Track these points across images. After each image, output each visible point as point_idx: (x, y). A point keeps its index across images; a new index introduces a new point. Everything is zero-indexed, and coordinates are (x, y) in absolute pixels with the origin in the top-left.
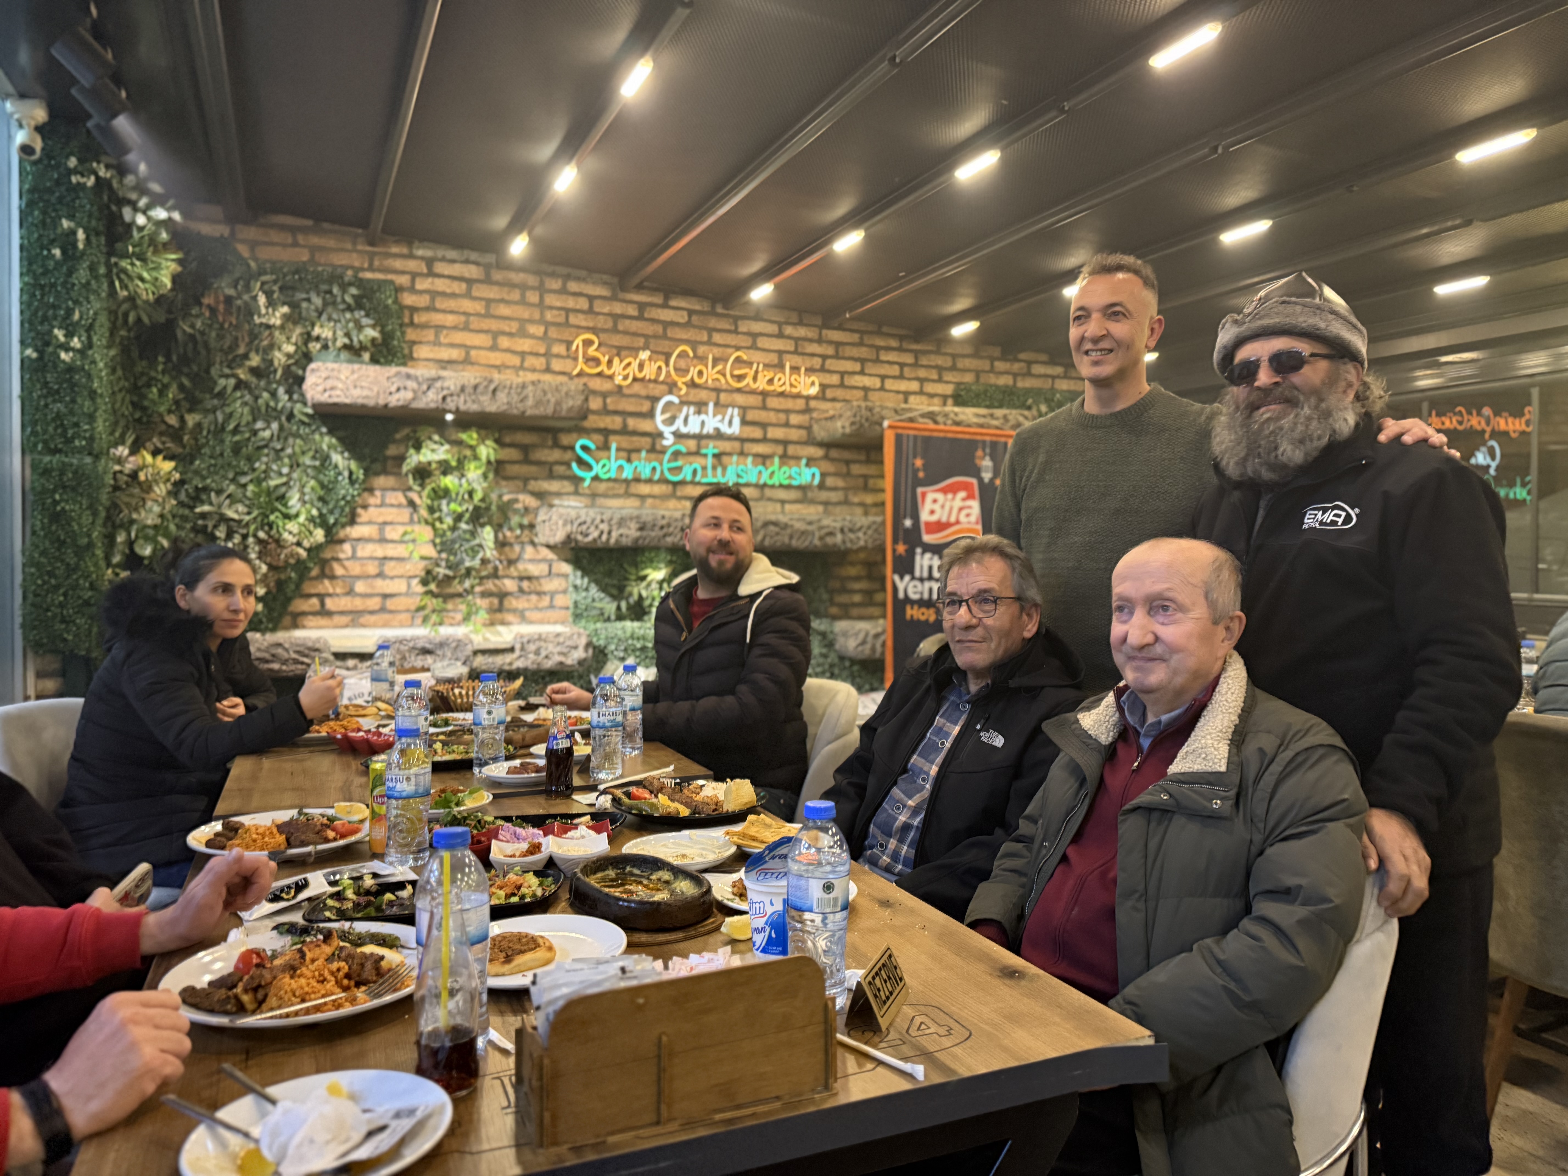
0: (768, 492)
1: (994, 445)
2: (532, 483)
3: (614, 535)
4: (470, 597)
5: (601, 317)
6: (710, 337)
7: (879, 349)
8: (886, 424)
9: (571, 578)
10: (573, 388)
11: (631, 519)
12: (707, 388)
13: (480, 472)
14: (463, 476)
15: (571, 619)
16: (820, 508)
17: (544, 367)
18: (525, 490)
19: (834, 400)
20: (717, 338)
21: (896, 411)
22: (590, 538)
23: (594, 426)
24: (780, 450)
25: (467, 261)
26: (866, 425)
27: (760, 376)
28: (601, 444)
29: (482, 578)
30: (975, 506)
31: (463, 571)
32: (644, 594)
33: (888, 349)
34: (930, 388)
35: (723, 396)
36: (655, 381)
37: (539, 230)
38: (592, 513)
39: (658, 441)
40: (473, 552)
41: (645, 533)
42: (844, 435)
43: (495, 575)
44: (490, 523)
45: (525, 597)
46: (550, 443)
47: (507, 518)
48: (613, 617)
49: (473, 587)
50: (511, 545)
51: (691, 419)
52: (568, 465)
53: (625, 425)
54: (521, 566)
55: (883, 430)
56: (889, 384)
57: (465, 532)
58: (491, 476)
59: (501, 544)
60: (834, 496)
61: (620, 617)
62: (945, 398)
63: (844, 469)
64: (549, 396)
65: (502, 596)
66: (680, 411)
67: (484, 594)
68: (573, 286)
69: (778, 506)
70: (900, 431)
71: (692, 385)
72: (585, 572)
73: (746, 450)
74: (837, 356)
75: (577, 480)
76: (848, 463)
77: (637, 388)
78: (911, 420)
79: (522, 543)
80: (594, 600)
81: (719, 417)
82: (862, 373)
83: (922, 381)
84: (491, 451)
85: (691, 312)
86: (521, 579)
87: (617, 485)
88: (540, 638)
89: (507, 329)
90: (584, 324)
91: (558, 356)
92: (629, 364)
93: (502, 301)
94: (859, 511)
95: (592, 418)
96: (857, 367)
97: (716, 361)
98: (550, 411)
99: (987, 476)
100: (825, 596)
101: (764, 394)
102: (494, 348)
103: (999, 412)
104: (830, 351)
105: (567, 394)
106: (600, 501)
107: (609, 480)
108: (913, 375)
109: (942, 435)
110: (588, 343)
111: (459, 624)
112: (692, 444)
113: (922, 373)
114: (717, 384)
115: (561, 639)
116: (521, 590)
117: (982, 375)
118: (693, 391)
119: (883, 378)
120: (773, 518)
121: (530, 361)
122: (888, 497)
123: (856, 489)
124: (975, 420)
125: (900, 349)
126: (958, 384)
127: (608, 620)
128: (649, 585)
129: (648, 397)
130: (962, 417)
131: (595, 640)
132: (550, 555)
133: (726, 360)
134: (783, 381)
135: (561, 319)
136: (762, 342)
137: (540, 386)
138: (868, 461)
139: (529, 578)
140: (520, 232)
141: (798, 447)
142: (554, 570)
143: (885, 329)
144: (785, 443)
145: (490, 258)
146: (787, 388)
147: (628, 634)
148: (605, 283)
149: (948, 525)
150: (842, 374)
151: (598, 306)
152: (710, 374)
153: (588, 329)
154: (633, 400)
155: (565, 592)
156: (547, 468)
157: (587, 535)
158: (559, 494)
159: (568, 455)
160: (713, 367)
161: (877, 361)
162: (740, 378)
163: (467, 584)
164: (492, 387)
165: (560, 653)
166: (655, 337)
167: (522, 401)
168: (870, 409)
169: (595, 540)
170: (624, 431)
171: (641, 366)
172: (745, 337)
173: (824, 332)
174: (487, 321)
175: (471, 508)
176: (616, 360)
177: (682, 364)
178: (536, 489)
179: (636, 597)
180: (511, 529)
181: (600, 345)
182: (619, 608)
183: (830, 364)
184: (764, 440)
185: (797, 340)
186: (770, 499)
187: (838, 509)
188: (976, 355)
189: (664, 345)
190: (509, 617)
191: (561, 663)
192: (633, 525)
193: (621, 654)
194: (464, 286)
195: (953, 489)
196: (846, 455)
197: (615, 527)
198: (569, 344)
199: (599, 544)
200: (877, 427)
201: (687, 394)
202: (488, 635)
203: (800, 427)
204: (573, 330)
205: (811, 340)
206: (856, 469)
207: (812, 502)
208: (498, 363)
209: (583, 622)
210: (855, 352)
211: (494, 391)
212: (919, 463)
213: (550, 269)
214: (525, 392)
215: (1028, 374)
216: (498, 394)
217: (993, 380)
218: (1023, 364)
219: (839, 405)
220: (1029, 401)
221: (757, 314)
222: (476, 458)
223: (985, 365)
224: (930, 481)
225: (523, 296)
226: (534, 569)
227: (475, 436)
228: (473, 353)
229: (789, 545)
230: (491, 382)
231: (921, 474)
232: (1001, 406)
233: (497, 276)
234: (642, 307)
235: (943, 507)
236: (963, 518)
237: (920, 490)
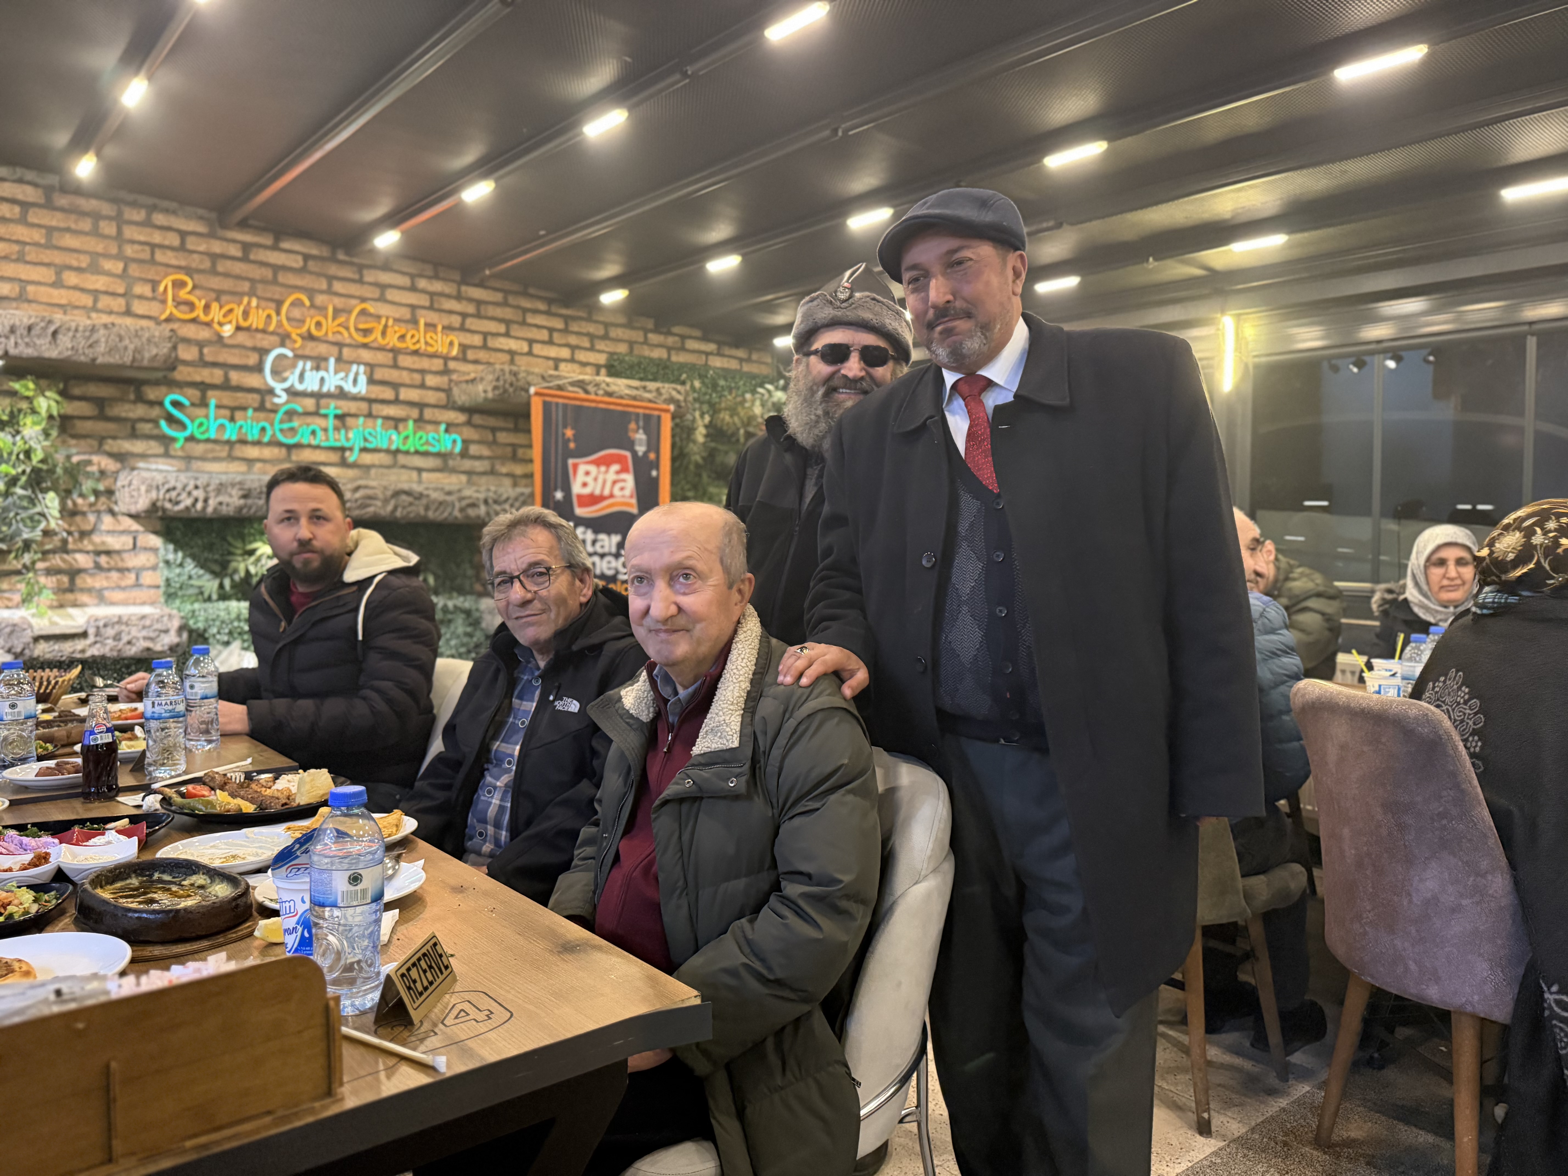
0: (402, 459)
1: (647, 418)
2: (110, 441)
3: (212, 503)
4: (31, 575)
5: (195, 256)
6: (330, 285)
7: (525, 311)
8: (532, 390)
9: (162, 552)
10: (157, 334)
11: (233, 485)
12: (327, 342)
13: (38, 428)
14: (18, 432)
15: (162, 600)
16: (464, 478)
17: (123, 309)
18: (99, 451)
19: (476, 362)
20: (338, 286)
21: (543, 378)
22: (181, 506)
23: (189, 379)
24: (415, 413)
25: (20, 181)
26: (511, 390)
27: (389, 330)
28: (197, 402)
29: (45, 553)
30: (629, 479)
31: (20, 544)
32: (253, 570)
33: (536, 311)
34: (581, 356)
35: (346, 351)
36: (264, 331)
37: (111, 151)
38: (183, 478)
39: (268, 398)
40: (33, 521)
41: (250, 501)
42: (486, 399)
43: (64, 548)
44: (55, 489)
45: (103, 575)
46: (132, 397)
47: (76, 483)
48: (215, 596)
49: (33, 563)
50: (84, 514)
51: (308, 374)
52: (155, 422)
53: (227, 378)
54: (97, 538)
55: (529, 397)
56: (537, 349)
57: (21, 498)
58: (54, 433)
59: (69, 513)
60: (479, 466)
61: (223, 597)
62: (598, 368)
63: (490, 437)
64: (126, 342)
65: (74, 573)
66: (294, 366)
67: (49, 572)
68: (159, 219)
69: (414, 475)
70: (548, 399)
71: (310, 337)
72: (179, 545)
73: (374, 413)
74: (478, 316)
75: (167, 441)
76: (494, 430)
77: (242, 338)
78: (560, 388)
79: (99, 512)
80: (190, 577)
81: (342, 375)
82: (507, 335)
83: (573, 348)
84: (53, 404)
85: (306, 257)
86: (98, 553)
87: (217, 447)
88: (120, 621)
89: (75, 263)
90: (174, 262)
91: (141, 297)
92: (231, 311)
93: (68, 230)
94: (507, 482)
95: (181, 368)
96: (502, 329)
97: (337, 312)
98: (128, 360)
99: (641, 449)
100: (470, 572)
101: (395, 351)
102: (58, 284)
103: (652, 385)
104: (471, 309)
105: (149, 341)
106: (196, 465)
107: (208, 441)
108: (563, 341)
109: (593, 405)
110: (179, 285)
111: (17, 607)
112: (310, 403)
113: (573, 340)
114: (338, 338)
115: (148, 622)
116: (98, 567)
117: (636, 347)
118: (311, 344)
119: (531, 342)
120: (405, 486)
121: (104, 302)
122: (537, 468)
123: (503, 459)
124: (627, 392)
125: (548, 313)
126: (611, 354)
127: (209, 599)
128: (258, 560)
129: (255, 349)
130: (613, 388)
131: (191, 622)
132: (135, 526)
133: (349, 312)
134: (418, 338)
135: (146, 255)
136: (391, 295)
137: (115, 330)
138: (516, 430)
139: (108, 553)
140: (85, 151)
141: (436, 411)
142: (139, 544)
143: (532, 291)
144: (421, 406)
145: (52, 180)
146: (422, 346)
147: (233, 616)
148: (201, 218)
149: (601, 498)
150: (485, 335)
151: (192, 243)
152: (330, 326)
153: (179, 268)
154: (236, 351)
155: (154, 568)
156: (129, 425)
157: (177, 503)
158: (143, 456)
159: (155, 412)
160: (334, 319)
161: (523, 323)
162: (366, 332)
163: (27, 558)
164: (52, 328)
165: (145, 638)
166: (263, 281)
167: (91, 346)
168: (515, 374)
169: (187, 509)
170: (226, 386)
171: (246, 314)
172: (371, 288)
173: (464, 288)
174: (48, 252)
175: (28, 470)
176: (215, 306)
177: (296, 313)
178: (115, 450)
179: (242, 574)
180: (81, 495)
181: (195, 287)
182: (221, 586)
183: (471, 323)
184: (396, 401)
185: (432, 295)
186: (404, 467)
187: (484, 480)
188: (629, 325)
189: (275, 292)
190: (84, 598)
191: (148, 649)
192: (236, 492)
193: (226, 638)
194: (17, 209)
195: (606, 462)
196: (492, 421)
197: (212, 494)
198: (155, 284)
199: (193, 514)
200: (523, 393)
201: (302, 347)
202: (56, 619)
203: (437, 389)
204: (160, 268)
205: (449, 296)
206: (502, 437)
207: (454, 471)
208: (64, 301)
209: (178, 602)
210: (499, 312)
211: (55, 333)
212: (569, 433)
213: (131, 197)
214: (95, 337)
215: (683, 349)
216: (60, 336)
217: (647, 352)
218: (677, 338)
219: (480, 367)
220: (684, 376)
221: (386, 264)
222: (34, 411)
223: (638, 336)
224: (581, 453)
225: (96, 227)
226: (114, 542)
227: (31, 385)
228: (30, 289)
229: (425, 517)
230: (50, 322)
231: (572, 445)
232: (655, 380)
233: (62, 201)
234: (246, 247)
235: (596, 479)
236: (616, 492)
237: (571, 461)
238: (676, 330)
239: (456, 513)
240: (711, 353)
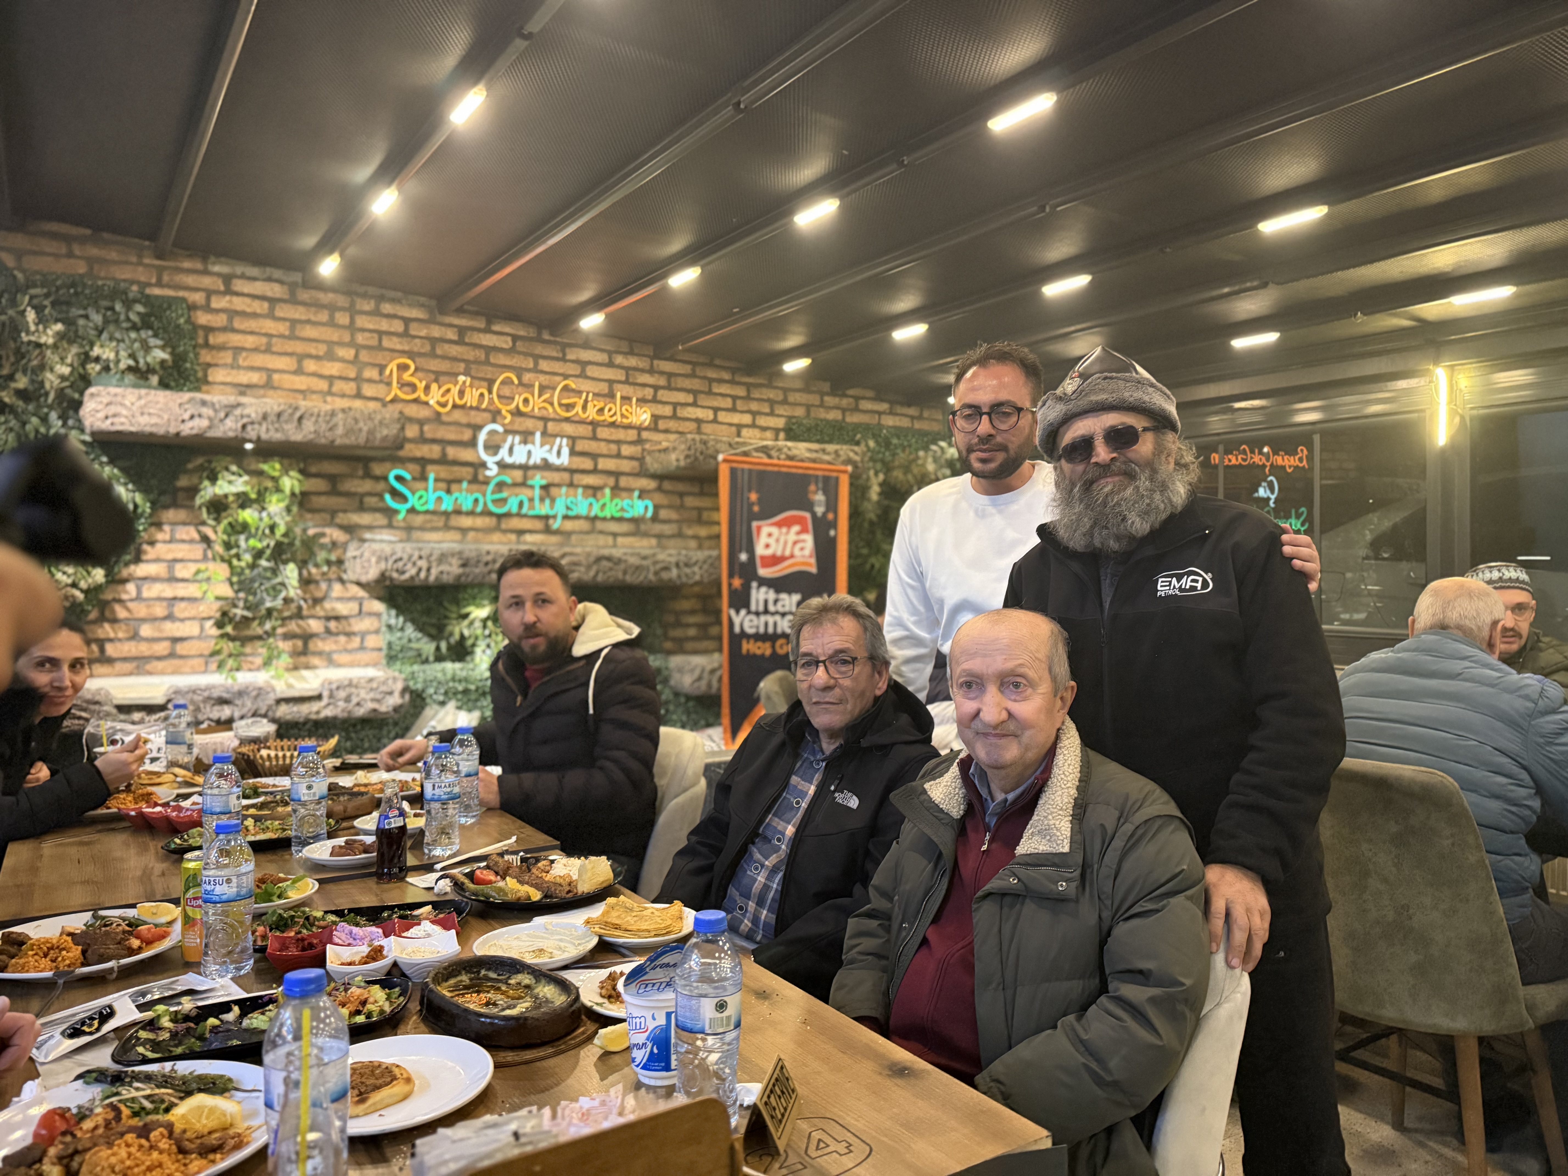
0: (599, 525)
1: (826, 479)
2: (341, 515)
3: (434, 572)
4: (271, 640)
5: (417, 341)
6: (536, 364)
7: (711, 381)
8: (720, 457)
9: (385, 617)
10: (388, 416)
11: (453, 555)
12: (533, 417)
13: (282, 505)
14: (263, 509)
15: (384, 662)
16: (654, 541)
17: (354, 392)
18: (331, 523)
19: (666, 431)
20: (544, 365)
21: (730, 445)
22: (407, 576)
23: (411, 455)
24: (611, 481)
25: (269, 279)
26: (701, 458)
27: (590, 405)
28: (417, 475)
29: (284, 619)
30: (808, 540)
31: (263, 612)
32: (466, 633)
33: (721, 381)
34: (762, 421)
35: (550, 425)
36: (477, 409)
37: (352, 251)
38: (409, 547)
39: (480, 471)
40: (275, 591)
41: (467, 570)
42: (678, 468)
43: (299, 615)
44: (293, 560)
45: (333, 638)
46: (360, 473)
47: (312, 554)
48: (431, 658)
49: (274, 629)
50: (317, 582)
51: (517, 448)
52: (381, 496)
53: (444, 454)
54: (327, 605)
55: (717, 464)
56: (722, 416)
57: (266, 569)
58: (295, 509)
59: (306, 582)
60: (668, 529)
61: (439, 658)
62: (777, 431)
63: (677, 501)
64: (361, 424)
65: (307, 637)
66: (505, 441)
67: (287, 637)
68: (387, 308)
69: (610, 540)
70: (735, 465)
71: (517, 413)
72: (400, 610)
73: (575, 482)
74: (669, 388)
75: (391, 513)
76: (681, 495)
77: (457, 415)
78: (745, 454)
79: (330, 581)
80: (410, 641)
81: (547, 447)
82: (695, 404)
83: (754, 414)
84: (296, 483)
85: (515, 338)
86: (328, 619)
87: (435, 518)
88: (350, 684)
89: (313, 352)
90: (399, 347)
91: (370, 381)
92: (448, 391)
93: (308, 322)
94: (693, 544)
95: (408, 446)
96: (690, 399)
97: (542, 389)
98: (362, 440)
99: (820, 510)
100: (659, 632)
101: (594, 424)
102: (299, 371)
103: (831, 448)
104: (662, 382)
105: (381, 423)
106: (417, 534)
107: (427, 512)
108: (745, 408)
109: (776, 469)
110: (403, 368)
111: (258, 669)
112: (518, 475)
113: (754, 406)
114: (544, 413)
115: (374, 685)
116: (328, 631)
117: (813, 409)
118: (519, 420)
119: (716, 410)
120: (605, 552)
121: (339, 386)
122: (723, 530)
123: (690, 522)
124: (808, 455)
125: (732, 382)
126: (790, 418)
127: (426, 661)
128: (471, 623)
129: (469, 425)
130: (795, 452)
131: (411, 684)
132: (361, 593)
133: (554, 389)
134: (614, 411)
135: (374, 342)
136: (591, 371)
137: (352, 413)
138: (702, 494)
139: (337, 618)
140: (331, 251)
141: (630, 479)
142: (365, 609)
143: (717, 362)
144: (617, 474)
145: (296, 277)
146: (618, 418)
147: (449, 676)
148: (422, 306)
149: (782, 559)
150: (675, 405)
151: (414, 329)
152: (536, 404)
153: (403, 352)
154: (452, 428)
155: (377, 632)
156: (357, 499)
157: (403, 572)
158: (370, 528)
159: (381, 486)
160: (540, 396)
161: (710, 393)
162: (569, 407)
163: (268, 626)
164: (297, 415)
165: (373, 700)
166: (477, 362)
167: (331, 429)
168: (705, 443)
169: (412, 578)
170: (443, 461)
171: (461, 393)
172: (572, 365)
173: (656, 362)
174: (292, 343)
175: (272, 544)
176: (434, 386)
177: (506, 391)
178: (345, 522)
179: (457, 636)
180: (317, 565)
181: (416, 369)
182: (438, 648)
183: (663, 395)
184: (595, 471)
185: (627, 369)
186: (601, 532)
187: (672, 542)
188: (806, 390)
189: (488, 372)
190: (315, 661)
191: (375, 710)
192: (455, 562)
193: (441, 698)
194: (266, 305)
195: (787, 523)
196: (680, 487)
197: (434, 564)
198: (382, 368)
199: (417, 582)
200: (712, 461)
201: (512, 422)
202: (292, 681)
203: (631, 458)
204: (387, 353)
205: (642, 371)
206: (690, 501)
207: (646, 535)
208: (303, 387)
209: (398, 663)
210: (687, 383)
211: (300, 419)
212: (754, 497)
213: (362, 289)
214: (335, 420)
215: (856, 409)
216: (305, 421)
217: (822, 414)
218: (851, 400)
219: (673, 437)
220: (858, 436)
221: (586, 342)
222: (278, 490)
223: (814, 399)
224: (765, 515)
225: (332, 317)
226: (342, 609)
227: (277, 466)
228: (276, 377)
229: (623, 581)
230: (296, 408)
231: (756, 509)
232: (830, 442)
233: (304, 295)
234: (462, 331)
235: (777, 540)
236: (797, 552)
237: (755, 524)
238: (851, 392)
239: (651, 577)
240: (884, 413)
